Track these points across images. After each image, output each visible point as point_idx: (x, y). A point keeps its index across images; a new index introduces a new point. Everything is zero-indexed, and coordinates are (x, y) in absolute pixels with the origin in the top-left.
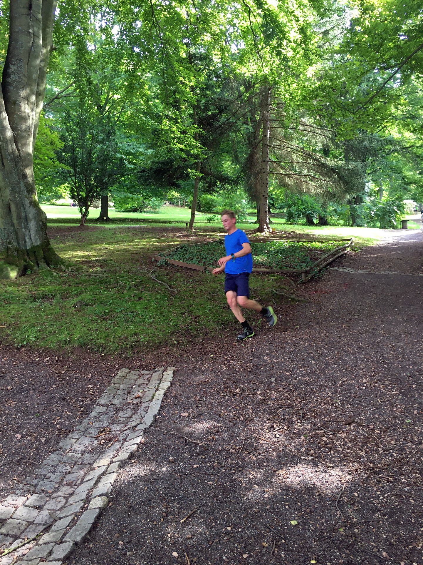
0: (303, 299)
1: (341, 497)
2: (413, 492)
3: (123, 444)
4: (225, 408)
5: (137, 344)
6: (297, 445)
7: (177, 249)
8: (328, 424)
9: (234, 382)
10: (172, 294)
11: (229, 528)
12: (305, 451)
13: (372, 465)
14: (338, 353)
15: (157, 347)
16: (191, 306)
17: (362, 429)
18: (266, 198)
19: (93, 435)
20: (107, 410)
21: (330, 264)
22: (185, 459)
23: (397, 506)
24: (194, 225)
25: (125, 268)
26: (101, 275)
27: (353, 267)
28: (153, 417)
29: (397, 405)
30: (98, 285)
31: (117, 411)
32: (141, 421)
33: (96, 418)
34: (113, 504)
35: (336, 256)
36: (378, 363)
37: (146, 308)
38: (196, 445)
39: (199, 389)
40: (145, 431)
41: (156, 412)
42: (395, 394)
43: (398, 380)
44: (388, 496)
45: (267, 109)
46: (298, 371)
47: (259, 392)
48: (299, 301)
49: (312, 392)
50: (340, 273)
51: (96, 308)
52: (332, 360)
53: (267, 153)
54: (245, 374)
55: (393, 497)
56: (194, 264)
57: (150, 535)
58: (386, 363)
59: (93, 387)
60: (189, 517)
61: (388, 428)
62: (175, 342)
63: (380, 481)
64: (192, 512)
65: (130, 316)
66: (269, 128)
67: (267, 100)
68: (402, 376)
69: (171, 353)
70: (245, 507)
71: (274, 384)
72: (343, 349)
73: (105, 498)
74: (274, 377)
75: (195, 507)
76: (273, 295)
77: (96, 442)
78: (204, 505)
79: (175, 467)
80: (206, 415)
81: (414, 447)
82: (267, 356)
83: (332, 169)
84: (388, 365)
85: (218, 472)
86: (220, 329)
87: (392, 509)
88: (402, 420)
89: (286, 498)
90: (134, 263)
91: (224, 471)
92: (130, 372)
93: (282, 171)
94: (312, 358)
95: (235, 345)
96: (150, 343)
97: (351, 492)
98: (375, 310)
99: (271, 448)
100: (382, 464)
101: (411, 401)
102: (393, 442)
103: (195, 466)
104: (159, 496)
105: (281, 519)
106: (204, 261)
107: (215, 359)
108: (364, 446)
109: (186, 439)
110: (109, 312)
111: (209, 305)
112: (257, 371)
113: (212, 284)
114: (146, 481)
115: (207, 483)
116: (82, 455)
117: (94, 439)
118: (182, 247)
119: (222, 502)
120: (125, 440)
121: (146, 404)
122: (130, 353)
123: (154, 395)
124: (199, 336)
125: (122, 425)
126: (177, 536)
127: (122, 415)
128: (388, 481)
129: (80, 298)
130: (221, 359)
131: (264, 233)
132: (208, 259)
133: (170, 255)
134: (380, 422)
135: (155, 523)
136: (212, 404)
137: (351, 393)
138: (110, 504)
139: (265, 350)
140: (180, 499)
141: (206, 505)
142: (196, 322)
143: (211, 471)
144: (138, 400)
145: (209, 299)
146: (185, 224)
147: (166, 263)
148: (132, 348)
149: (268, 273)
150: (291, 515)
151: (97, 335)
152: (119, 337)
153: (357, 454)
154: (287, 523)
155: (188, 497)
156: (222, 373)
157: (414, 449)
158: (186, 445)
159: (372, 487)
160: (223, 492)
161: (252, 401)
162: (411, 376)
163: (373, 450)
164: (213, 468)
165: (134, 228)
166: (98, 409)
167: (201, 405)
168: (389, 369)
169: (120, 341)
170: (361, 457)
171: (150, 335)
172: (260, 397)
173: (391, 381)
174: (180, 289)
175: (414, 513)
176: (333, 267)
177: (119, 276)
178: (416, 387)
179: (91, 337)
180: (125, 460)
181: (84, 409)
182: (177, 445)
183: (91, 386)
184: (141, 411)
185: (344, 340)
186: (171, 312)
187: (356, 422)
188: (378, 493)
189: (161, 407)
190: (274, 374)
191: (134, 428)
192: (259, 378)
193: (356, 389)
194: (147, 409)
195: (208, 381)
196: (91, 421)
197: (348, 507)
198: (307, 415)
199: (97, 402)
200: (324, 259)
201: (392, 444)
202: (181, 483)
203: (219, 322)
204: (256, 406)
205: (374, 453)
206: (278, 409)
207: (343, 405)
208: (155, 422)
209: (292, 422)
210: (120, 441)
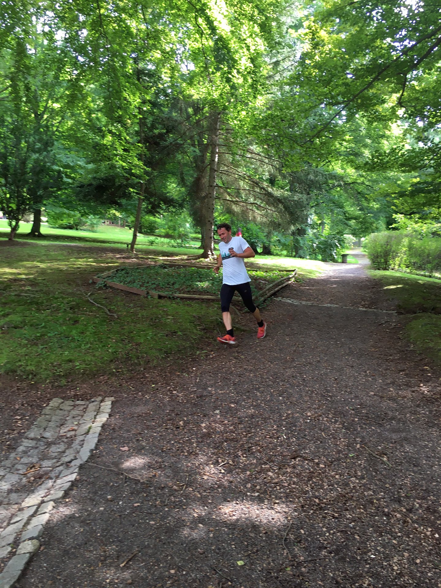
0: (247, 329)
1: (288, 535)
2: (358, 528)
3: (55, 482)
4: (168, 442)
5: (72, 371)
6: (243, 481)
7: (117, 271)
8: (273, 458)
9: (177, 414)
10: (111, 319)
11: (172, 571)
12: (251, 487)
13: (317, 501)
14: (283, 385)
15: (94, 375)
16: (132, 332)
17: (307, 464)
18: (211, 223)
19: (21, 472)
20: (36, 444)
21: (275, 294)
22: (124, 497)
23: (343, 542)
24: (135, 246)
25: (59, 289)
26: (32, 296)
27: (297, 299)
28: (90, 452)
29: (340, 439)
30: (28, 306)
31: (49, 444)
32: (75, 457)
33: (25, 452)
34: (45, 548)
35: (280, 287)
36: (323, 396)
37: (82, 333)
38: (137, 482)
39: (140, 421)
40: (81, 467)
41: (93, 446)
42: (338, 427)
43: (341, 413)
44: (334, 533)
45: (216, 133)
46: (243, 403)
47: (203, 425)
48: (244, 331)
49: (257, 426)
50: (284, 304)
51: (26, 331)
52: (277, 392)
53: (214, 178)
54: (188, 405)
55: (339, 534)
56: (135, 288)
57: (86, 581)
58: (330, 396)
59: (21, 419)
60: (130, 560)
61: (332, 462)
62: (114, 370)
63: (325, 517)
64: (132, 555)
65: (65, 340)
66: (217, 153)
67: (216, 124)
68: (344, 409)
69: (110, 382)
70: (189, 548)
71: (219, 417)
72: (288, 382)
73: (35, 541)
74: (219, 409)
75: (136, 549)
76: (218, 324)
77: (24, 480)
78: (145, 547)
79: (114, 506)
80: (147, 449)
81: (357, 481)
82: (212, 387)
83: (279, 199)
84: (331, 398)
85: (161, 511)
86: (163, 357)
87: (338, 546)
88: (346, 454)
89: (232, 538)
90: (69, 284)
91: (167, 509)
92: (63, 402)
93: (228, 198)
94: (257, 389)
95: (178, 375)
96: (87, 370)
97: (298, 530)
98: (318, 342)
99: (216, 484)
100: (327, 499)
101: (353, 434)
102: (337, 477)
103: (136, 505)
104: (96, 538)
105: (228, 560)
106: (146, 285)
107: (157, 389)
108: (309, 481)
109: (126, 476)
110: (41, 336)
111: (151, 331)
112: (201, 403)
113: (155, 310)
114: (82, 522)
115: (148, 523)
116: (8, 494)
117: (22, 476)
118: (123, 270)
119: (164, 543)
120: (57, 477)
121: (81, 438)
122: (64, 382)
123: (90, 428)
124: (140, 364)
125: (55, 461)
126: (116, 581)
127: (54, 450)
128: (334, 517)
129: (7, 319)
130: (164, 390)
131: (208, 259)
132: (150, 284)
133: (109, 277)
134: (324, 456)
135: (92, 568)
136: (155, 438)
137: (295, 426)
138: (42, 548)
139: (210, 381)
140: (119, 541)
141: (148, 547)
142: (137, 349)
143: (153, 510)
144: (73, 433)
145: (151, 325)
146: (126, 246)
147: (105, 286)
148: (66, 376)
149: (213, 300)
150: (238, 555)
151: (27, 360)
152: (52, 363)
153: (302, 489)
154: (233, 564)
155: (129, 539)
156: (164, 405)
157: (358, 483)
158: (126, 482)
159: (318, 523)
160: (166, 533)
161: (196, 434)
162: (353, 410)
163: (319, 485)
164: (155, 506)
165: (70, 246)
166: (26, 443)
167: (142, 438)
168: (332, 402)
169: (53, 368)
170: (306, 492)
171: (87, 362)
172: (204, 430)
173: (334, 414)
174: (120, 313)
175: (359, 549)
176: (277, 297)
177: (53, 297)
178: (358, 420)
179: (20, 363)
180: (58, 499)
181: (11, 442)
182: (116, 483)
183: (19, 417)
184: (75, 445)
185: (289, 372)
186: (109, 338)
187: (301, 457)
188: (324, 529)
189: (99, 441)
190: (219, 406)
191: (67, 464)
192: (204, 410)
193: (300, 422)
194: (82, 442)
195: (150, 414)
196: (19, 456)
197: (294, 545)
198: (252, 450)
199: (26, 435)
200: (268, 289)
201: (336, 479)
202: (121, 523)
203: (161, 350)
204: (200, 440)
205: (319, 489)
206: (223, 443)
207: (288, 438)
208: (92, 457)
209: (237, 456)
210: (51, 479)
